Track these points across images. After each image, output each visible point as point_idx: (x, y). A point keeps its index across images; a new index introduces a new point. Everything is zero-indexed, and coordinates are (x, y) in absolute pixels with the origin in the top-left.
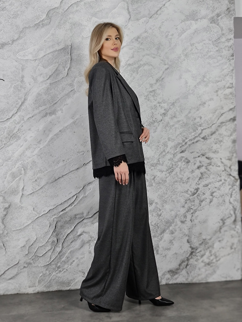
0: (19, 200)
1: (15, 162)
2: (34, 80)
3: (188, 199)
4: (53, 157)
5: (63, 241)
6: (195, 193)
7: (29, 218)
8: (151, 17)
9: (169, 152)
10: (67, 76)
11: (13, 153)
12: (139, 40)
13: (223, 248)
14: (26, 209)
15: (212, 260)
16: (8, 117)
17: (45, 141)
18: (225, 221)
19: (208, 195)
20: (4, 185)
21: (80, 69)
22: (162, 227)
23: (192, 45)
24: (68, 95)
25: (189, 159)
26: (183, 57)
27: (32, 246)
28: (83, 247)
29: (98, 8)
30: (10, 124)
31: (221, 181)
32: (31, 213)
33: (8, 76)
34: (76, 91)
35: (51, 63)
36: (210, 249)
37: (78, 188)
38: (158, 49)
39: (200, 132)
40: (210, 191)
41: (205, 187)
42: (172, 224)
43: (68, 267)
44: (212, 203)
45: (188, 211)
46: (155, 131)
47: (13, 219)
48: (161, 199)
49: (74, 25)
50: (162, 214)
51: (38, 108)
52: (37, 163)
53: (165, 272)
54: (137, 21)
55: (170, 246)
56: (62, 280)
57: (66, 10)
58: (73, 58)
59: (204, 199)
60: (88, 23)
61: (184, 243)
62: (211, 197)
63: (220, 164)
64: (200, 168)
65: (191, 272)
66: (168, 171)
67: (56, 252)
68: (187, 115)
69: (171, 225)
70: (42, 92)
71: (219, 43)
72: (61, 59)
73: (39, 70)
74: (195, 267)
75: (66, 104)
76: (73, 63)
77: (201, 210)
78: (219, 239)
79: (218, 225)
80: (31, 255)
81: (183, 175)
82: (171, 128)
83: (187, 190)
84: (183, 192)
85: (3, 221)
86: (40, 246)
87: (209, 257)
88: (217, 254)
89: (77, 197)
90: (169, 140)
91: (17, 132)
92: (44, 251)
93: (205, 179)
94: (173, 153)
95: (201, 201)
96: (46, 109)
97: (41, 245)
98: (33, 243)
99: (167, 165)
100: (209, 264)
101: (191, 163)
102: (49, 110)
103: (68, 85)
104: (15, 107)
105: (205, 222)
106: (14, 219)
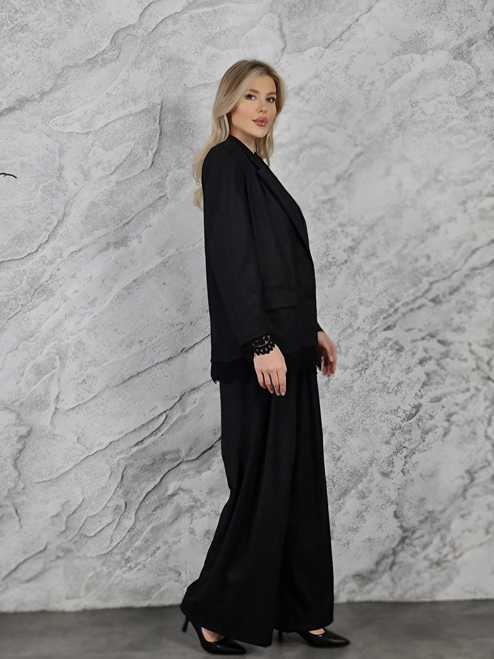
0: (49, 421)
1: (43, 342)
2: (84, 175)
3: (397, 427)
4: (120, 334)
5: (138, 506)
6: (412, 414)
7: (68, 458)
8: (328, 46)
9: (361, 327)
10: (151, 167)
11: (39, 325)
12: (302, 93)
13: (470, 531)
14: (64, 439)
15: (446, 555)
16: (29, 251)
17: (103, 301)
18: (476, 476)
19: (439, 419)
20: (19, 389)
21: (179, 154)
22: (343, 484)
23: (414, 105)
24: (152, 206)
25: (402, 343)
26: (393, 131)
27: (74, 514)
28: (179, 519)
29: (218, 27)
30: (34, 264)
31: (468, 390)
32: (72, 449)
33: (32, 166)
34: (169, 198)
35: (120, 140)
36: (443, 532)
37: (170, 398)
38: (343, 112)
39: (426, 287)
40: (446, 412)
41: (434, 402)
42: (363, 479)
43: (146, 560)
44: (448, 437)
45: (397, 451)
46: (331, 283)
47: (36, 460)
48: (341, 425)
49: (168, 61)
50: (343, 456)
51: (92, 232)
52: (86, 346)
53: (347, 576)
54: (299, 54)
55: (357, 524)
56: (133, 586)
57: (152, 31)
58: (164, 131)
59: (432, 428)
60: (196, 56)
61: (387, 519)
62: (446, 424)
63: (466, 355)
64: (424, 363)
65: (400, 579)
66: (357, 366)
67: (122, 529)
68: (399, 252)
69: (361, 481)
71: (470, 100)
72: (141, 133)
73: (94, 154)
74: (409, 568)
75: (148, 225)
76: (165, 140)
77: (425, 451)
78: (462, 513)
79: (460, 483)
80: (72, 532)
81: (389, 378)
82: (365, 278)
83: (396, 409)
84: (388, 412)
85: (16, 463)
86: (89, 515)
87: (440, 548)
88: (457, 545)
89: (168, 417)
90: (360, 304)
91: (47, 281)
92: (98, 527)
93: (435, 386)
94: (368, 331)
95: (426, 432)
96: (107, 234)
97: (93, 512)
98: (76, 509)
99: (357, 355)
100: (438, 563)
101: (406, 352)
102: (115, 237)
103: (152, 187)
104: (45, 229)
105: (432, 475)
106: (39, 459)
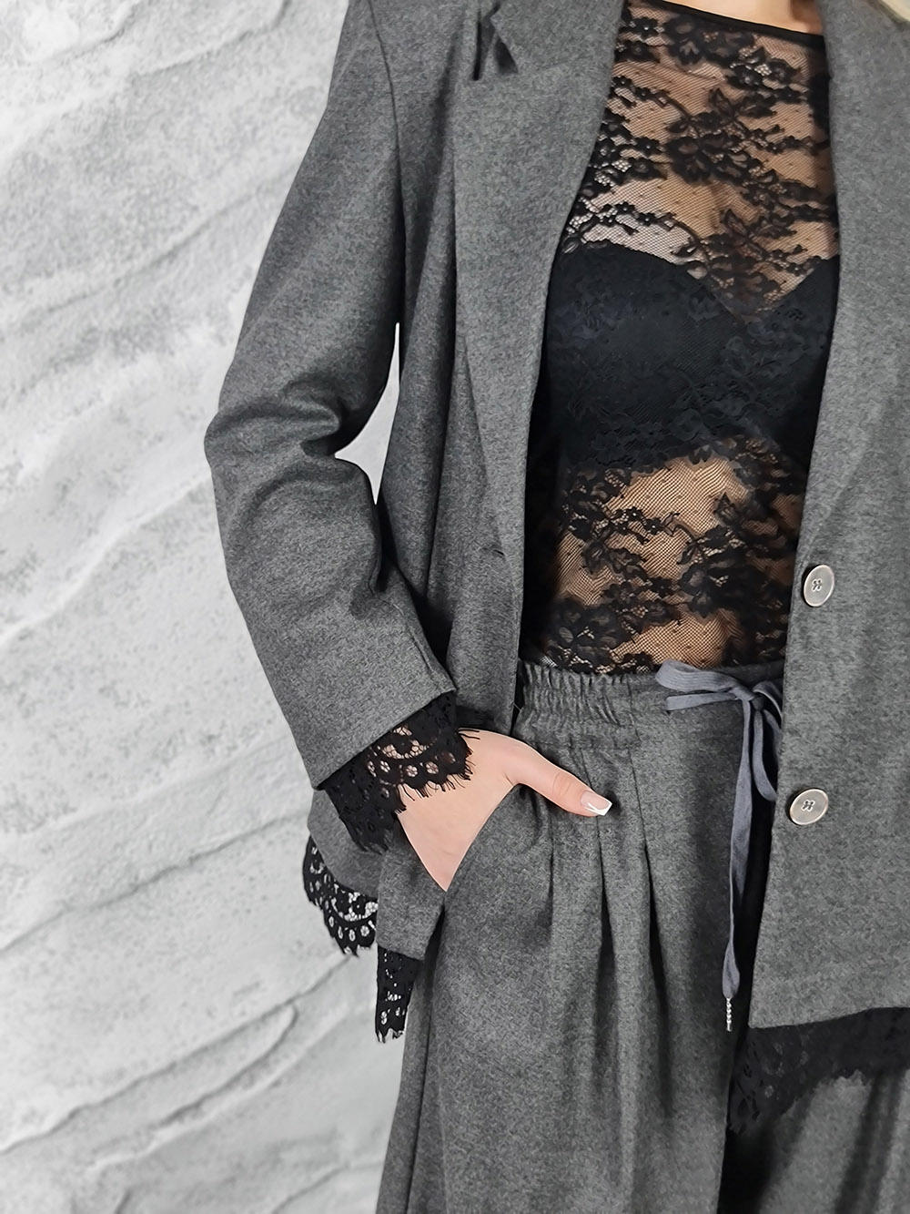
70: (59, 150)
89: (301, 1018)
102: (116, 309)
